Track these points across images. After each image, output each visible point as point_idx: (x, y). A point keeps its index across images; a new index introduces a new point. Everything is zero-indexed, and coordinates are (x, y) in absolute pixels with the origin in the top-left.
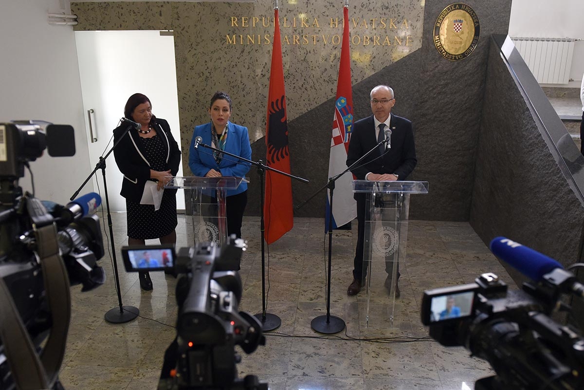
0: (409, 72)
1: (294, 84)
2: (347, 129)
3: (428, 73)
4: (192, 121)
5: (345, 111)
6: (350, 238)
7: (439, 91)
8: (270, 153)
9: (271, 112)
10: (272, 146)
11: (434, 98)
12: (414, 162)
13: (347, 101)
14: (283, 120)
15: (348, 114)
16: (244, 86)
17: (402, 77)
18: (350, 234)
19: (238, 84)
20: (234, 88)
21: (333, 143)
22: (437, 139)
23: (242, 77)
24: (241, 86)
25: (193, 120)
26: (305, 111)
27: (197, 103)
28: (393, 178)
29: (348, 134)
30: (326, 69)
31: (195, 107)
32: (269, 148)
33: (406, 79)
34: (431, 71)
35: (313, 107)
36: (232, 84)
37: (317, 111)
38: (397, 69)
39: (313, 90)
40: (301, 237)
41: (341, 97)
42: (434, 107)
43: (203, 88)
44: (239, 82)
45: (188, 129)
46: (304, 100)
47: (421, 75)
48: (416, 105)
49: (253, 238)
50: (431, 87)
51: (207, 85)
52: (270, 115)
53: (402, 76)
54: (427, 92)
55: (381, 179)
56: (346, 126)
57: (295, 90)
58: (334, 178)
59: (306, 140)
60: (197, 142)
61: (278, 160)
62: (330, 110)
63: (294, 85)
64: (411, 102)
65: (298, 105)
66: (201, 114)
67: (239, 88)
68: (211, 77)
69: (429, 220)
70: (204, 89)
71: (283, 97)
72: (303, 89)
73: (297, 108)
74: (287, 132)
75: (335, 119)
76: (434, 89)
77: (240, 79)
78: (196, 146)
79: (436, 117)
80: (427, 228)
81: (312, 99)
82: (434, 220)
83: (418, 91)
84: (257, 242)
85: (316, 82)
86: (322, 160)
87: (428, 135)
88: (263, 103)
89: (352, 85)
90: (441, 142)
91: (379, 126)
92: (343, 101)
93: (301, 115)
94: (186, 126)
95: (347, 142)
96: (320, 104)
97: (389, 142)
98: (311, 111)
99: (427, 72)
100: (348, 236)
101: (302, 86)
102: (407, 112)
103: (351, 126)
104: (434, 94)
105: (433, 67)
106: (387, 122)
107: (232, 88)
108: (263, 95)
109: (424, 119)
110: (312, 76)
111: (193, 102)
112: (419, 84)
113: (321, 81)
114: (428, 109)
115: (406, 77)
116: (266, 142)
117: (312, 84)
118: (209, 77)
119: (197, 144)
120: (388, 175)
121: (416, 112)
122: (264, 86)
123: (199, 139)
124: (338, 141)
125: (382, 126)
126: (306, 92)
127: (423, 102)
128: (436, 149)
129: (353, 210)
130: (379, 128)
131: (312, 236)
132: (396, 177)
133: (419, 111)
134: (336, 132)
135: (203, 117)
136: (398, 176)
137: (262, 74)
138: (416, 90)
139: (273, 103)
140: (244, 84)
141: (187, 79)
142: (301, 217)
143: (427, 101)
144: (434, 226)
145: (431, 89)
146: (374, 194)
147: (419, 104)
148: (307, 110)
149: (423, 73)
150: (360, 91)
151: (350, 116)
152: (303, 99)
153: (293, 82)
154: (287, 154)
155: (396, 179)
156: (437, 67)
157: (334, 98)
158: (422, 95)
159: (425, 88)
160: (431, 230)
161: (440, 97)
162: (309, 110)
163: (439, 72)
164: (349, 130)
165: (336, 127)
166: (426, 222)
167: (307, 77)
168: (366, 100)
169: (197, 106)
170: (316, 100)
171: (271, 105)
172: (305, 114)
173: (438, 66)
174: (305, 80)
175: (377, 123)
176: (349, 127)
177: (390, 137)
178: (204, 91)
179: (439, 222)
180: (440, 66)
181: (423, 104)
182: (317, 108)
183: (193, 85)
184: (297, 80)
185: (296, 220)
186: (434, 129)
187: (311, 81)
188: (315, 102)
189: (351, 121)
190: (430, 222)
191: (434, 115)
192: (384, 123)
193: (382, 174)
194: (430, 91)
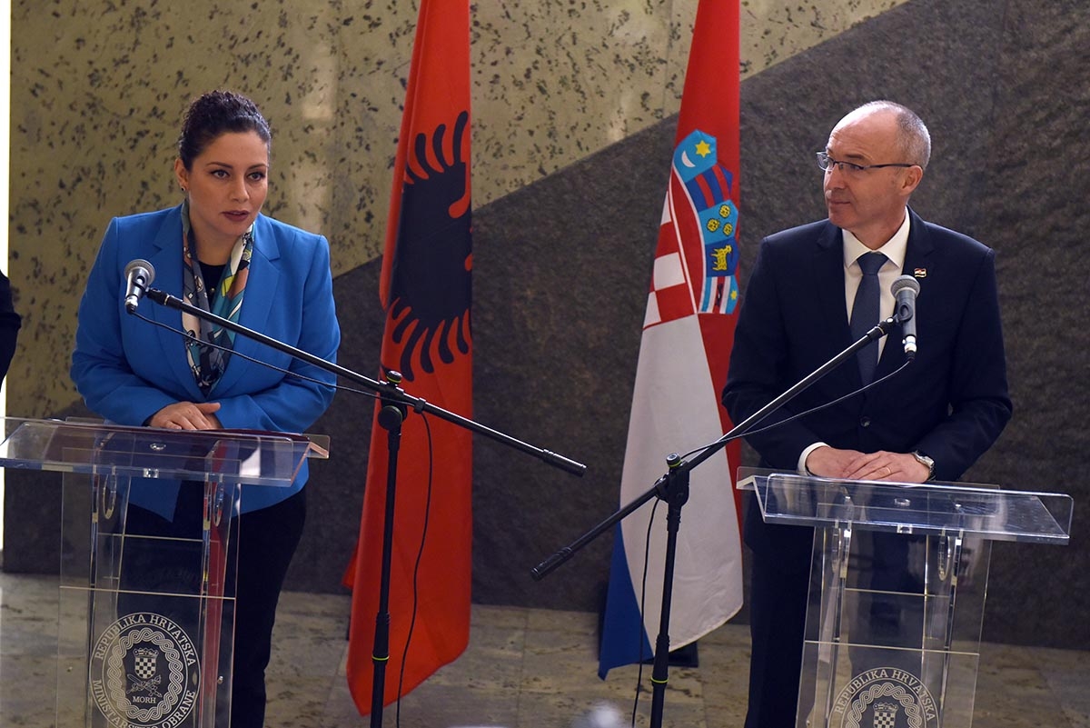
0: (959, 44)
1: (494, 64)
2: (712, 261)
3: (1033, 54)
4: (62, 185)
5: (708, 189)
6: (693, 701)
7: (1075, 128)
8: (396, 337)
9: (410, 173)
10: (408, 310)
11: (1051, 153)
12: (1002, 411)
13: (720, 148)
14: (456, 210)
15: (718, 200)
16: (289, 59)
17: (929, 63)
18: (692, 684)
19: (268, 52)
20: (247, 64)
21: (652, 312)
22: (1055, 315)
23: (283, 23)
24: (279, 58)
25: (68, 184)
26: (529, 176)
27: (89, 113)
28: (911, 470)
29: (714, 280)
30: (626, 14)
31: (80, 129)
32: (395, 316)
33: (944, 72)
34: (1046, 46)
35: (564, 162)
36: (243, 50)
37: (580, 180)
38: (909, 32)
39: (571, 95)
40: (491, 687)
41: (697, 132)
42: (1051, 189)
43: (119, 57)
44: (272, 42)
45: (44, 216)
46: (531, 133)
47: (1005, 58)
48: (979, 177)
49: (290, 684)
50: (1042, 108)
51: (137, 43)
52: (407, 186)
53: (930, 58)
54: (1025, 126)
55: (865, 471)
56: (711, 249)
57: (498, 89)
58: (689, 459)
59: (529, 293)
60: (134, 284)
61: (428, 366)
62: (632, 176)
63: (495, 70)
64: (961, 165)
65: (505, 152)
66: (104, 161)
67: (269, 64)
68: (157, 15)
69: (1016, 642)
70: (125, 60)
71: (464, 117)
72: (531, 89)
73: (500, 162)
74: (470, 258)
75: (666, 219)
76: (1052, 117)
77: (275, 31)
78: (134, 301)
79: (1055, 228)
80: (1009, 673)
81: (562, 130)
82: (1035, 644)
83: (989, 122)
84: (311, 704)
85: (582, 62)
86: (587, 375)
87: (1021, 298)
88: (363, 134)
89: (743, 77)
90: (1074, 329)
91: (862, 261)
92: (704, 149)
93: (513, 190)
94: (35, 205)
95: (710, 310)
96: (593, 151)
97: (911, 327)
98: (558, 176)
99: (1029, 47)
100: (687, 692)
101: (528, 75)
102: (942, 202)
103: (728, 249)
104: (1055, 138)
105: (1052, 32)
106: (895, 250)
107: (241, 66)
108: (363, 101)
109: (1006, 235)
110: (567, 39)
111: (71, 107)
112: (995, 95)
113: (605, 59)
114: (1026, 194)
115: (945, 63)
116: (382, 292)
117: (569, 72)
118: (150, 11)
119: (137, 291)
120: (895, 456)
121: (976, 204)
122: (374, 67)
123: (142, 271)
124: (674, 303)
125: (871, 263)
126: (539, 97)
127: (1005, 166)
128: (1052, 356)
129: (719, 589)
130: (857, 269)
131: (537, 688)
132: (926, 466)
133: (991, 201)
134: (670, 271)
135: (110, 171)
136: (931, 462)
137: (366, 18)
138: (980, 118)
139: (420, 139)
140: (289, 52)
141: (56, 15)
142: (492, 603)
143: (1023, 163)
144: (1034, 668)
145: (1041, 115)
146: (848, 534)
147: (992, 173)
148: (541, 170)
149: (1012, 51)
150: (757, 110)
151: (727, 209)
152: (528, 124)
153: (490, 57)
154: (464, 348)
155: (925, 474)
156: (1068, 30)
157: (650, 130)
158: (1006, 136)
159: (1019, 111)
160: (1024, 683)
161: (1075, 149)
162: (550, 170)
163: (1077, 53)
164: (722, 265)
165: (670, 248)
166: (1003, 648)
167: (550, 41)
168: (780, 144)
169: (89, 127)
170: (579, 134)
171: (415, 144)
172: (532, 186)
173: (1076, 25)
174: (539, 52)
175: (855, 249)
176: (722, 254)
177: (912, 304)
178: (124, 69)
179: (1056, 656)
180: (1082, 30)
181: (1008, 172)
182: (580, 165)
183: (78, 41)
184: (508, 52)
185: (481, 616)
186: (1046, 274)
187: (563, 58)
188: (573, 140)
189: (729, 230)
190: (1018, 651)
191: (1051, 220)
192: (883, 250)
193: (867, 452)
194: (1037, 125)
